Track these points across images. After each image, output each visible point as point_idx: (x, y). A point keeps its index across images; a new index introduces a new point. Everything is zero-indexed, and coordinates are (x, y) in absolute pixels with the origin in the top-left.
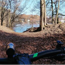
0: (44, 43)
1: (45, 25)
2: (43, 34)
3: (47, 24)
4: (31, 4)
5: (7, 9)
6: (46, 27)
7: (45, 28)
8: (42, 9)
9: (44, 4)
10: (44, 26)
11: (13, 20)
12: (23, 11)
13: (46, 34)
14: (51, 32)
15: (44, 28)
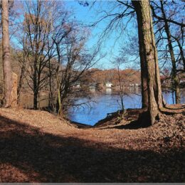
0: (170, 177)
1: (159, 109)
2: (158, 139)
3: (164, 106)
4: (113, 47)
5: (49, 60)
6: (163, 112)
7: (162, 118)
8: (148, 64)
9: (153, 52)
10: (157, 112)
11: (66, 89)
12: (92, 62)
13: (167, 140)
14: (181, 134)
15: (157, 118)
